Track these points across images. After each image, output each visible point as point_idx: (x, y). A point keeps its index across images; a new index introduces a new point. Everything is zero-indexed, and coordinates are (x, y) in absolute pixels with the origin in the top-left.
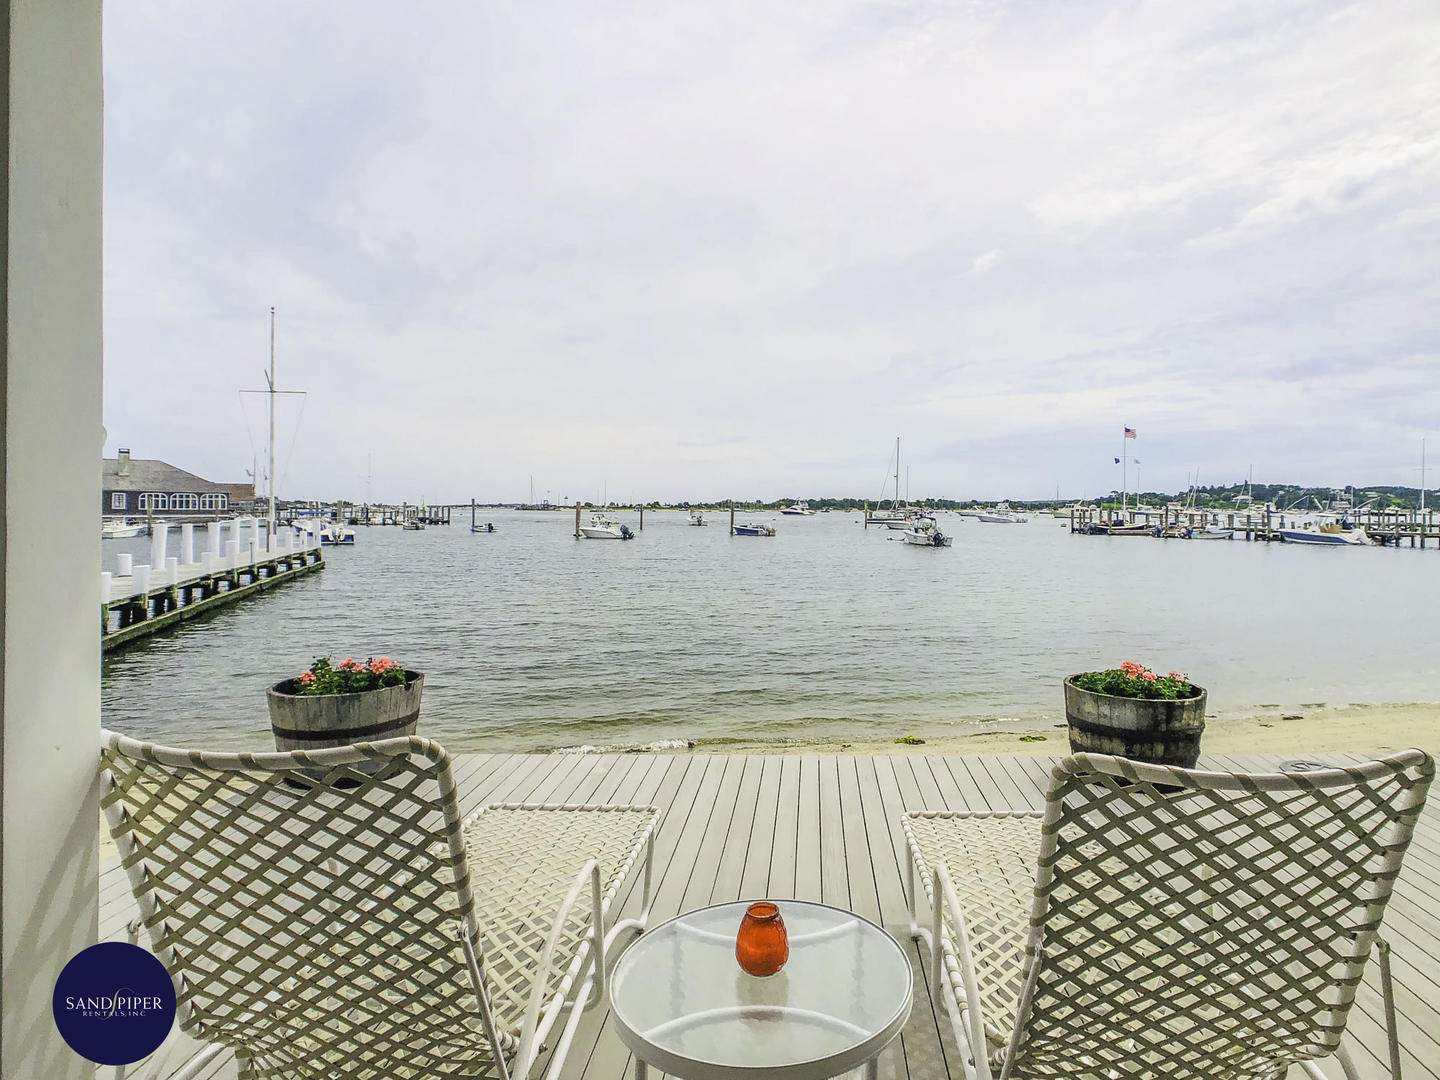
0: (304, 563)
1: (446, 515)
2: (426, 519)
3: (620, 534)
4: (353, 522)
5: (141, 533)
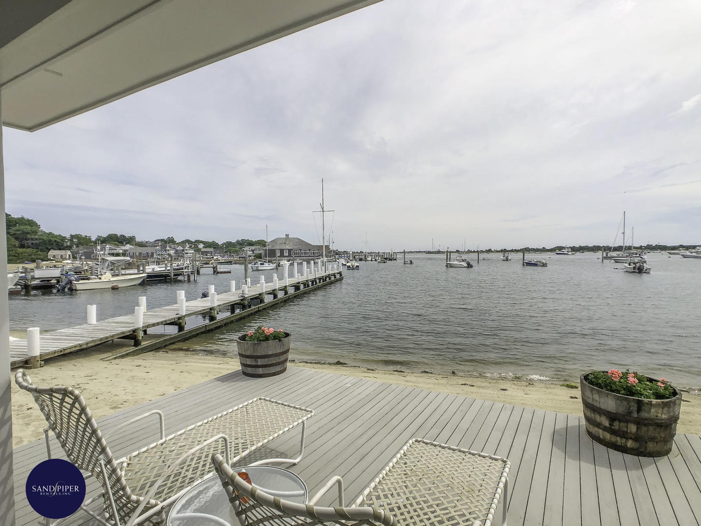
0: (335, 277)
1: (395, 256)
2: (387, 258)
3: (466, 265)
4: (361, 260)
5: (291, 264)
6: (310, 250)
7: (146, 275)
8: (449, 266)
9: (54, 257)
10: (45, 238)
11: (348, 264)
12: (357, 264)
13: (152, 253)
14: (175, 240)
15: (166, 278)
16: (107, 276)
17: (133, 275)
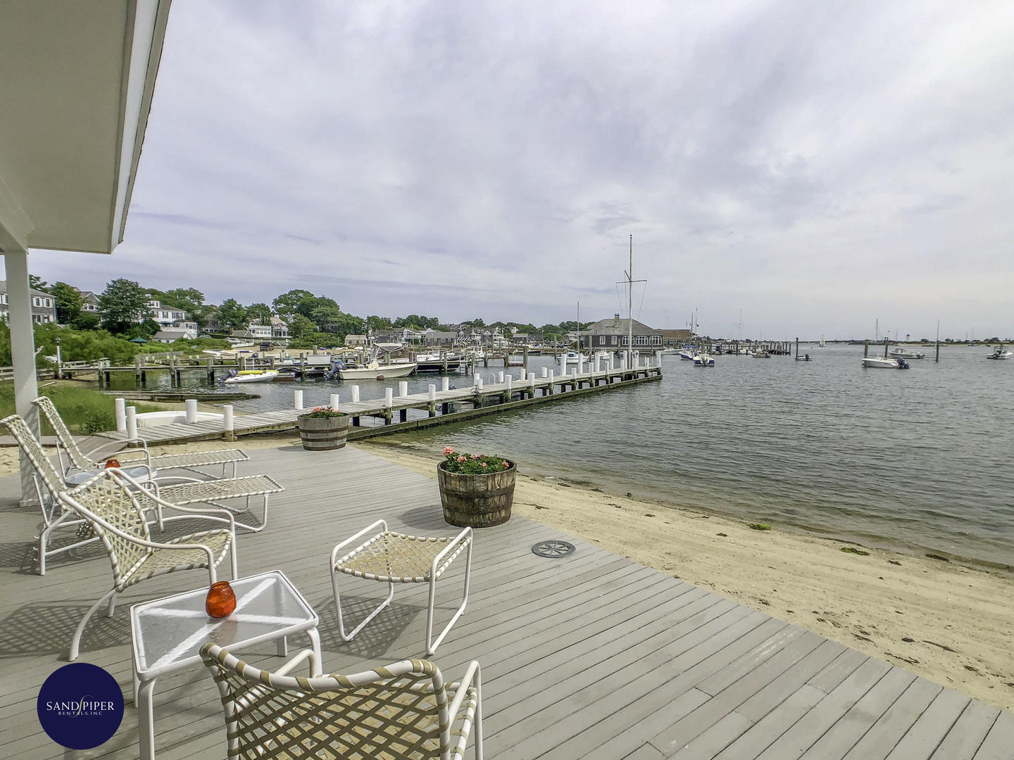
1: (788, 348)
6: (649, 337)
7: (416, 364)
8: (867, 365)
9: (350, 342)
10: (344, 321)
11: (696, 358)
12: (710, 359)
13: (452, 339)
14: (484, 323)
15: (440, 369)
16: (374, 365)
17: (405, 364)
